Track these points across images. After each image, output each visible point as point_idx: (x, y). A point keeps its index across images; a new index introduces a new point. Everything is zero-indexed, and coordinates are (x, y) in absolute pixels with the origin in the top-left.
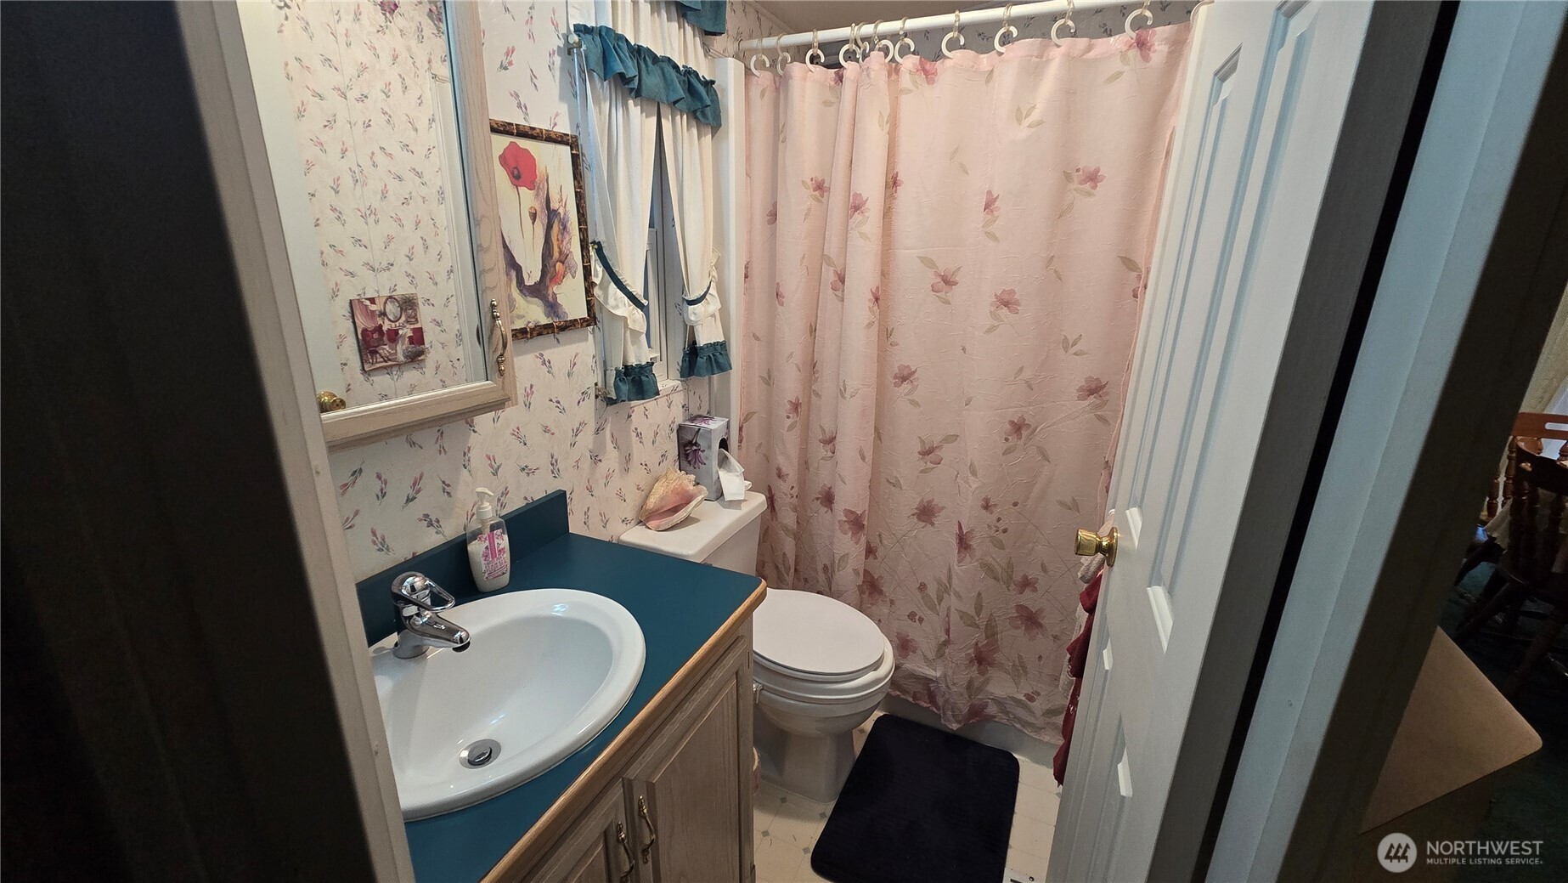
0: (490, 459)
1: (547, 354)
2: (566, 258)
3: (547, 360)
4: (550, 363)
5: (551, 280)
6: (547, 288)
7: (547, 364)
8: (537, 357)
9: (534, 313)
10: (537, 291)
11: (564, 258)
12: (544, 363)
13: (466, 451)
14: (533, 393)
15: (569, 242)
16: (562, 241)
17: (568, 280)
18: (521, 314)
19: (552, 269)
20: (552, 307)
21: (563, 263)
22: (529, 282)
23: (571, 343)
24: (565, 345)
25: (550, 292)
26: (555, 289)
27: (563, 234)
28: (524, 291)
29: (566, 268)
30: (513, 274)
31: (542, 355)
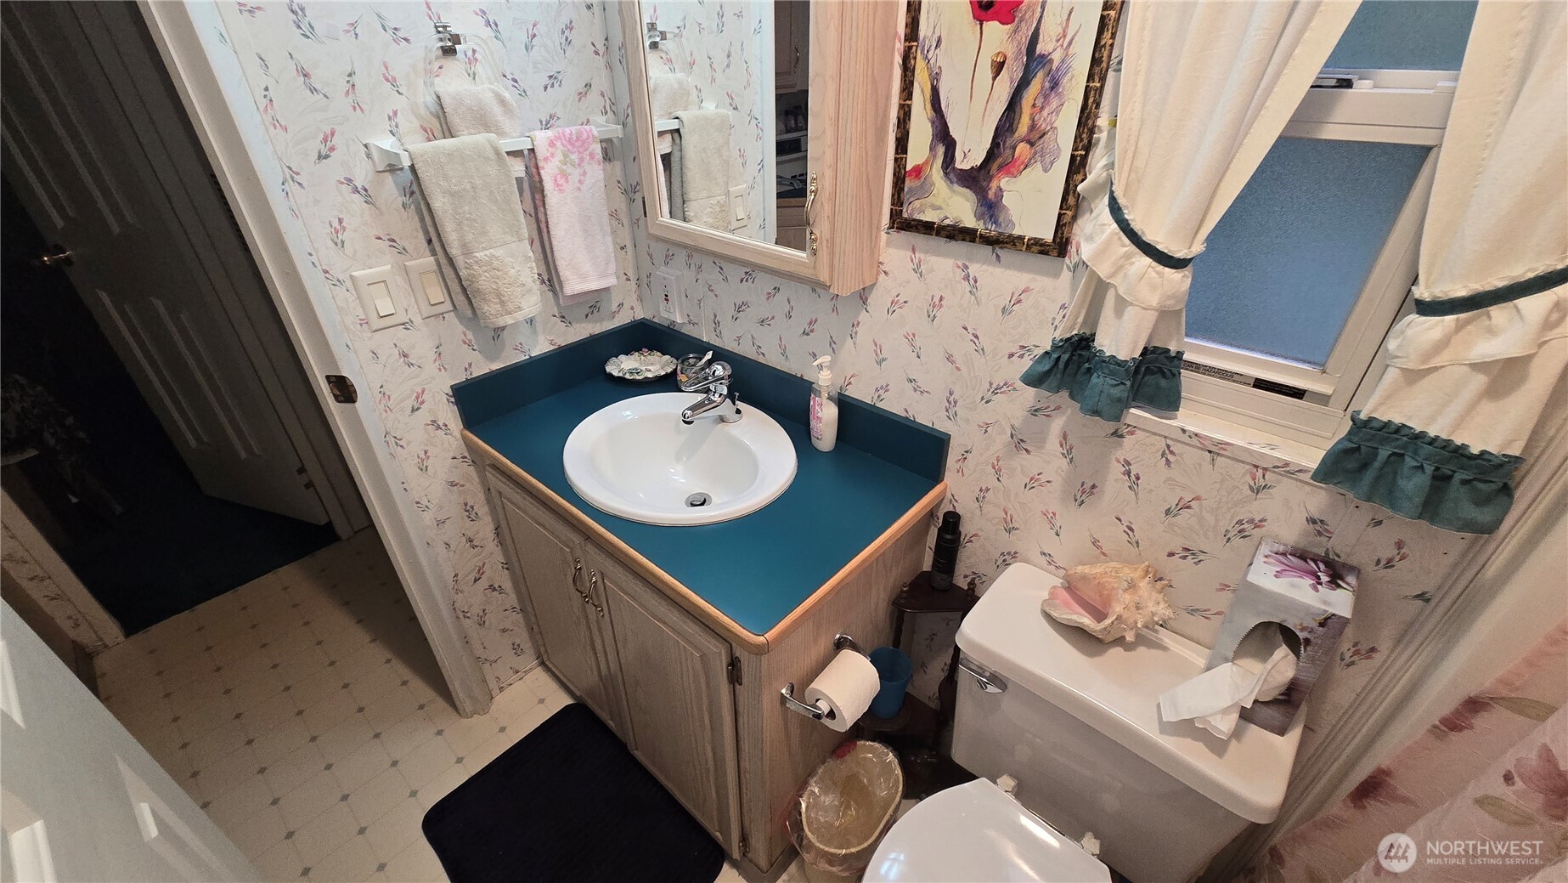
0: (876, 346)
1: (974, 269)
2: (1041, 137)
3: (971, 276)
4: (976, 281)
5: (1000, 168)
6: (990, 179)
7: (972, 282)
8: (959, 267)
9: (959, 207)
10: (975, 180)
11: (1036, 137)
12: (967, 278)
13: (855, 324)
14: (941, 306)
15: (1057, 111)
16: (1042, 108)
17: (1034, 173)
18: (938, 203)
19: (1008, 152)
20: (990, 207)
21: (1032, 144)
22: (962, 163)
23: (1021, 269)
24: (1008, 267)
25: (994, 185)
26: (1004, 182)
27: (1046, 97)
28: (952, 175)
29: (1036, 153)
30: (941, 150)
31: (967, 268)
